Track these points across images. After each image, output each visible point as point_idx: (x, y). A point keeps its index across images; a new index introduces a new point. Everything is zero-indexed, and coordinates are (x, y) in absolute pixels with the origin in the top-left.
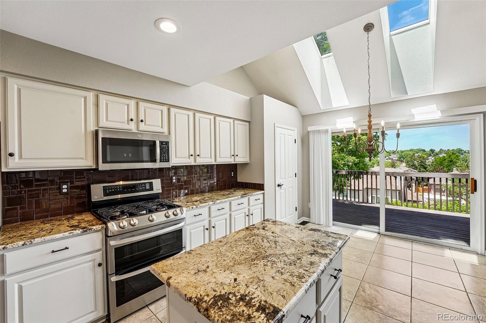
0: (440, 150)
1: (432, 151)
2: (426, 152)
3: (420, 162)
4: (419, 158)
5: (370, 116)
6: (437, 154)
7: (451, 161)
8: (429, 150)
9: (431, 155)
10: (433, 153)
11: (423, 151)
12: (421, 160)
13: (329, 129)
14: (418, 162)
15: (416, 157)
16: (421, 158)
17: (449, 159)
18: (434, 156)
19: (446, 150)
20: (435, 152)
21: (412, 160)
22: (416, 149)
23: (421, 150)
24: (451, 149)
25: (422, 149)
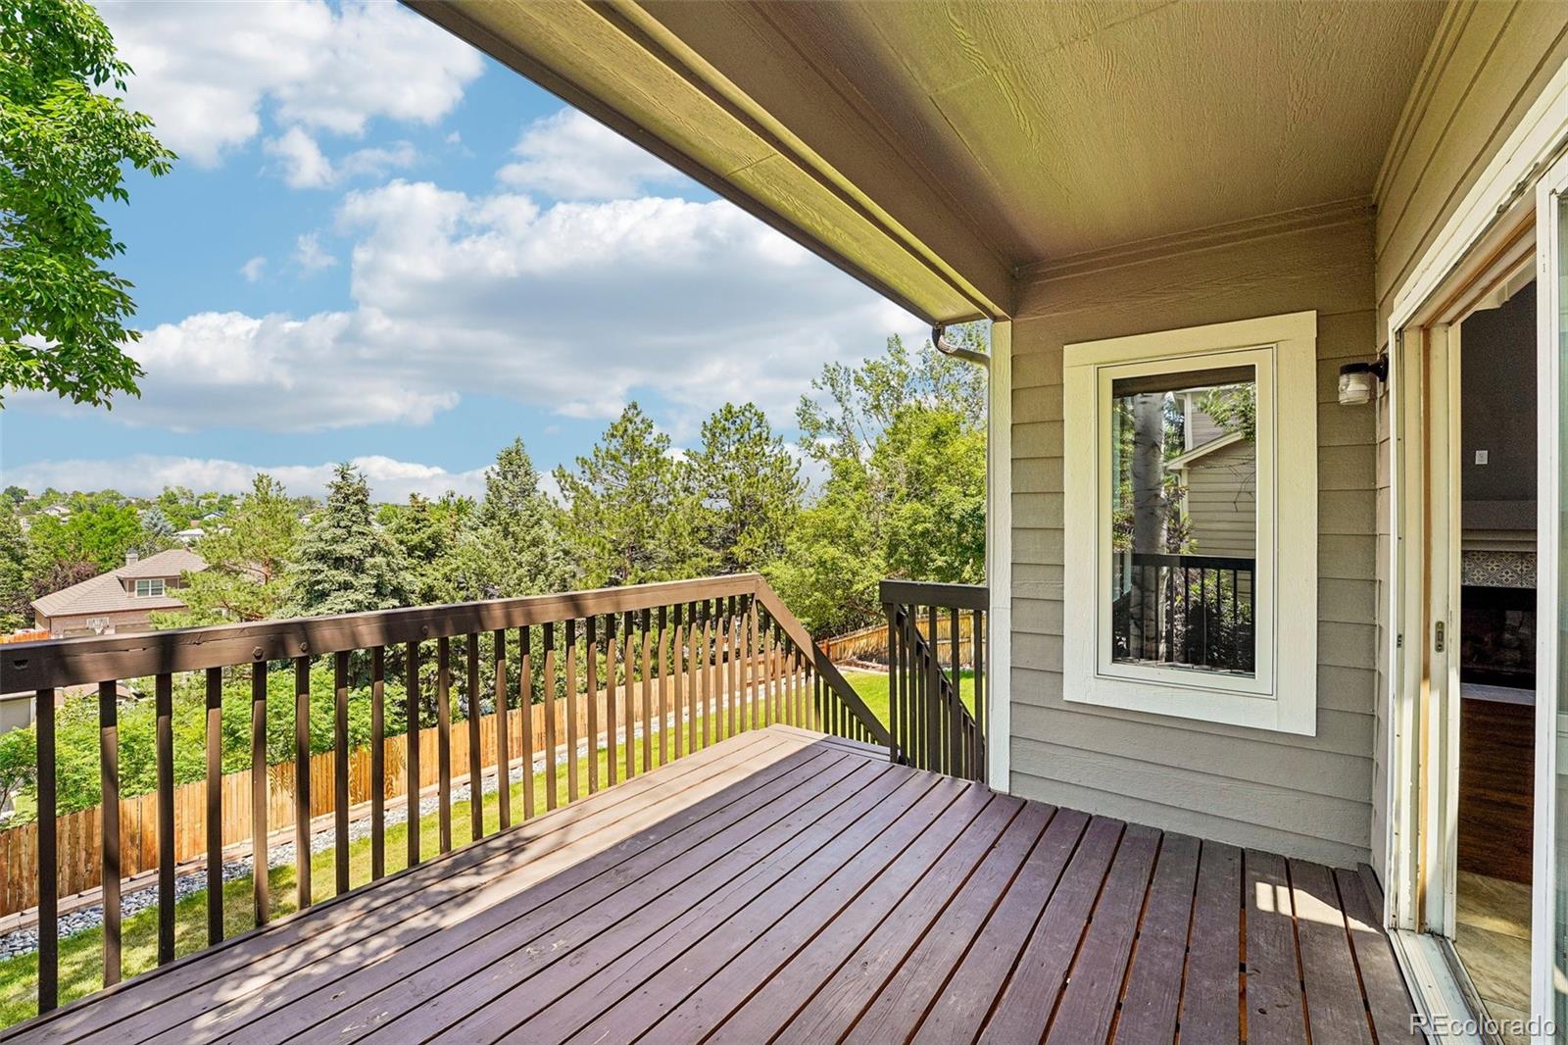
1: (16, 494)
7: (113, 531)
10: (17, 502)
24: (83, 492)
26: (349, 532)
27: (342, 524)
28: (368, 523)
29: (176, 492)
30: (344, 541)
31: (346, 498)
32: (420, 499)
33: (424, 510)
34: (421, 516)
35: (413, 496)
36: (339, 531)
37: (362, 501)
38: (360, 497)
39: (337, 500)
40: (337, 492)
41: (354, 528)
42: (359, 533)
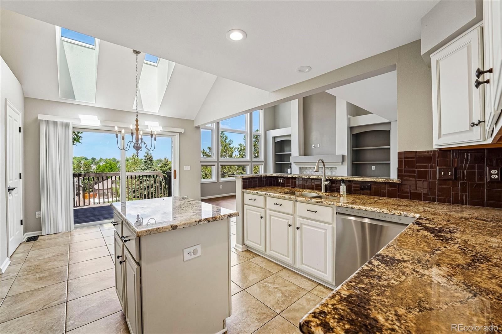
0: (100, 159)
1: (94, 159)
2: (88, 160)
3: (86, 169)
4: (85, 165)
5: (137, 121)
6: (98, 163)
7: (111, 168)
8: (91, 159)
9: (92, 163)
10: (94, 161)
11: (86, 159)
12: (87, 168)
13: (70, 123)
14: (84, 169)
15: (82, 164)
16: (87, 165)
17: (109, 167)
18: (96, 164)
19: (105, 159)
20: (96, 160)
21: (79, 167)
22: (79, 157)
23: (83, 159)
24: (108, 159)
25: (85, 157)
26: (148, 167)
27: (146, 165)
28: (152, 165)
29: (129, 158)
30: (147, 169)
31: (148, 159)
32: (167, 159)
33: (167, 162)
34: (166, 163)
35: (165, 158)
36: (146, 167)
37: (151, 160)
38: (150, 159)
39: (146, 160)
40: (146, 158)
41: (149, 167)
42: (150, 168)
